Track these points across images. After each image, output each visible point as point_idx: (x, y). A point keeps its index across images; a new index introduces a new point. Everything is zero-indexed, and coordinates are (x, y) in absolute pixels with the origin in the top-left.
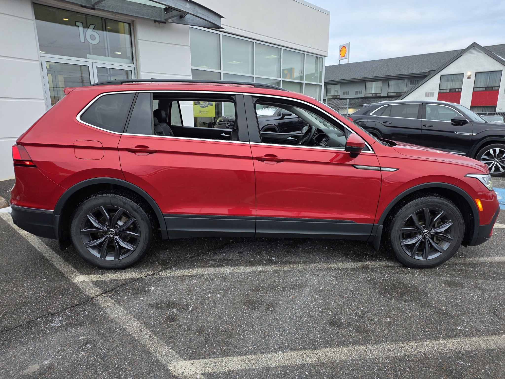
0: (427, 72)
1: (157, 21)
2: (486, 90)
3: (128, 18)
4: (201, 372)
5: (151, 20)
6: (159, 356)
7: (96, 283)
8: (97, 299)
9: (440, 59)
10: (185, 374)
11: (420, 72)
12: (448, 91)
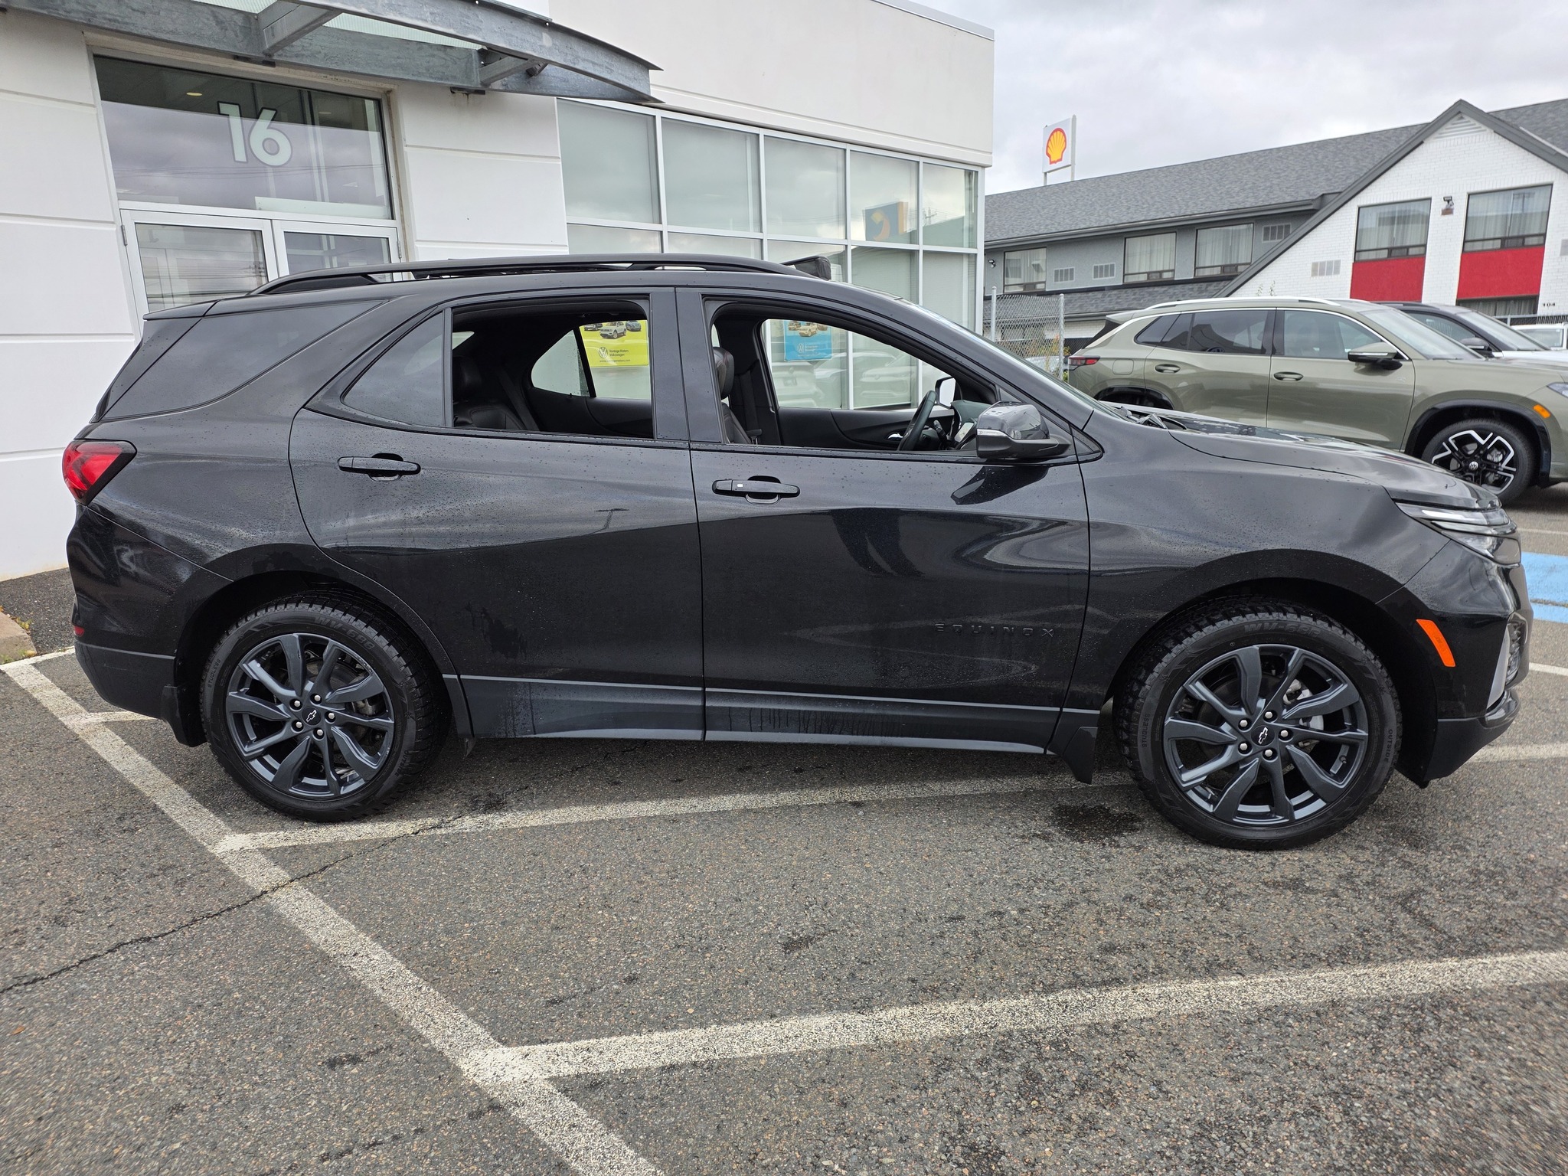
0: (1314, 198)
1: (460, 89)
2: (1502, 245)
3: (372, 83)
4: (548, 1075)
5: (442, 86)
6: (435, 1038)
7: (275, 856)
8: (275, 894)
9: (1354, 157)
10: (504, 1080)
11: (1293, 199)
12: (1384, 254)
